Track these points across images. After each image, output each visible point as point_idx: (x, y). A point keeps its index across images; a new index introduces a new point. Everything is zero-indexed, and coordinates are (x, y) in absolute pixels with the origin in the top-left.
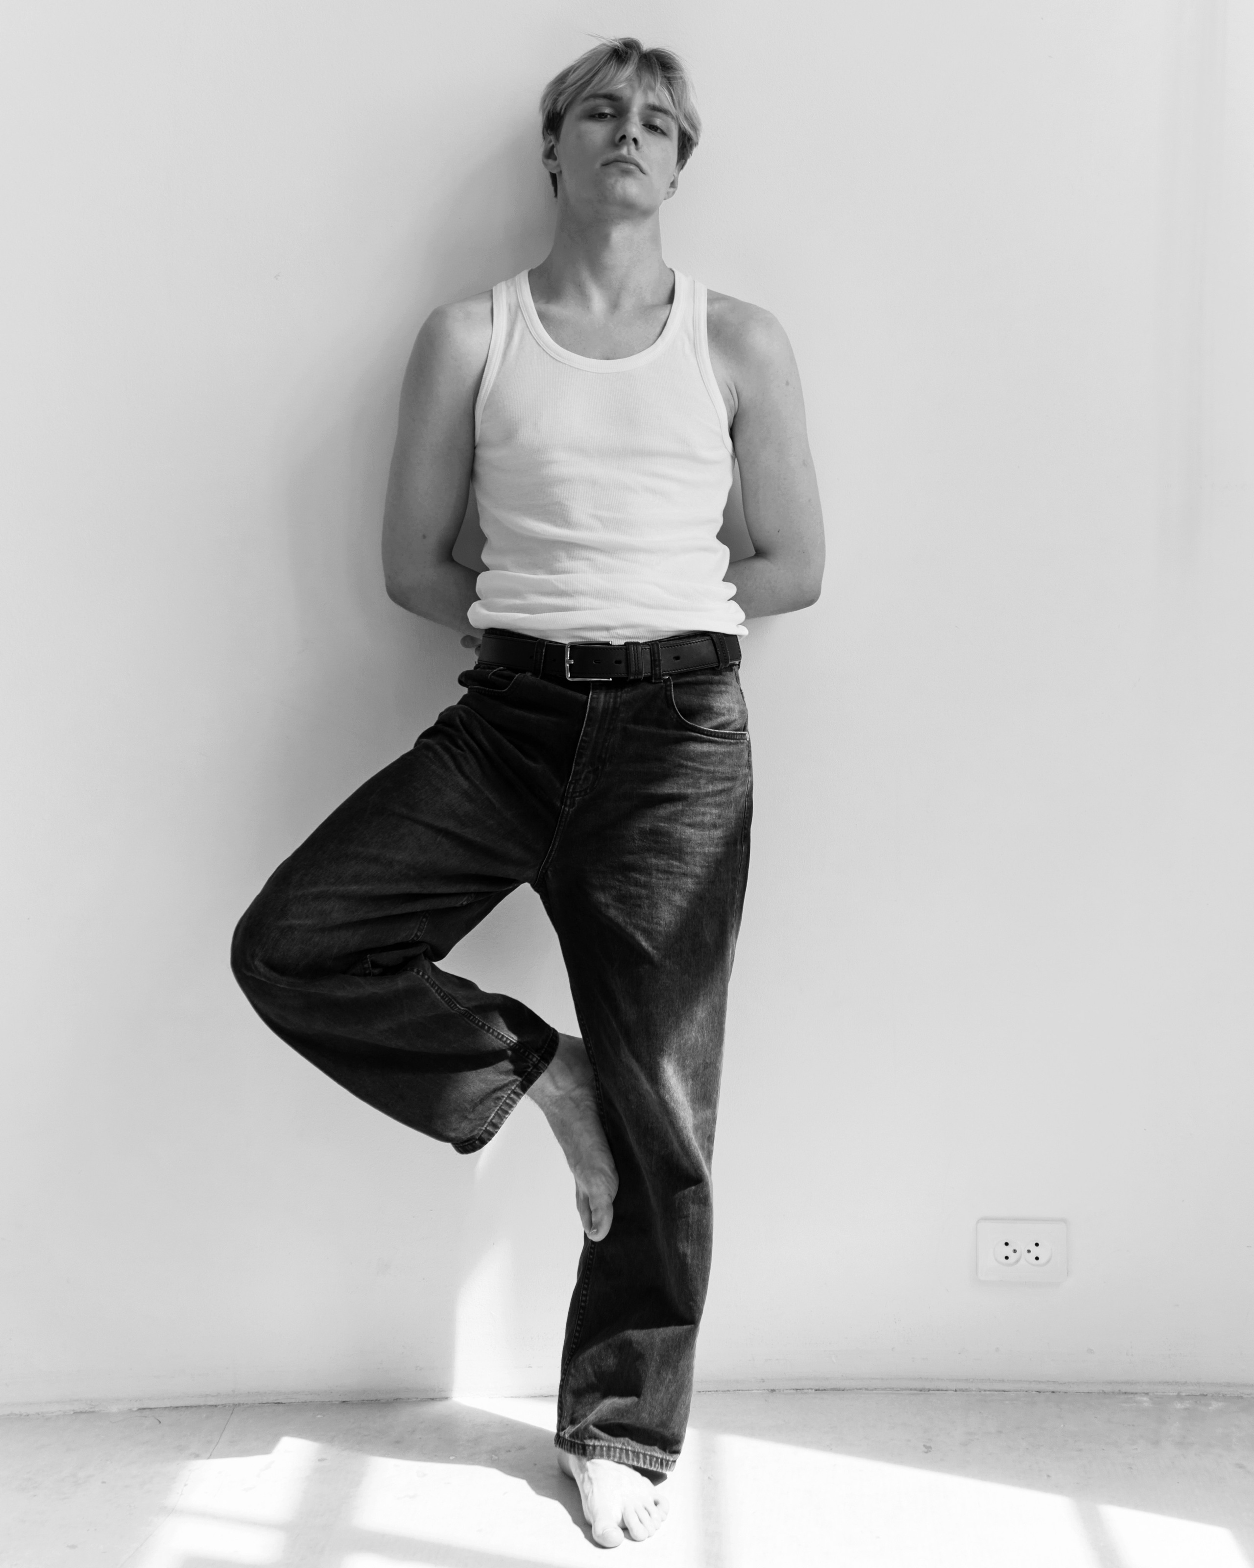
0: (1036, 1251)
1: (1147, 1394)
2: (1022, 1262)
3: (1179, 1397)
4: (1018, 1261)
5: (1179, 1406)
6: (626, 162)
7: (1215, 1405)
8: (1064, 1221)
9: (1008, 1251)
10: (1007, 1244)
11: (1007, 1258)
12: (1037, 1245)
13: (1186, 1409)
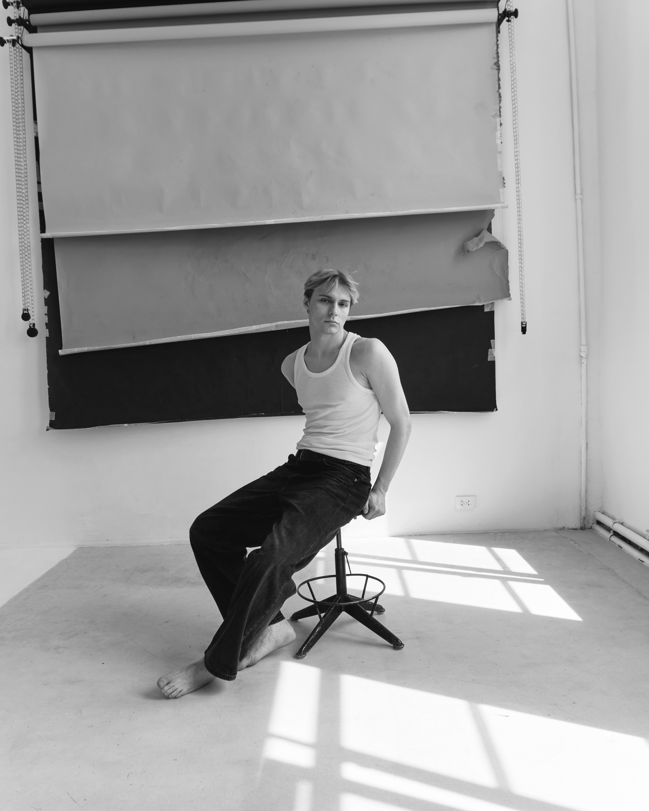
0: (469, 503)
1: (492, 533)
2: (466, 505)
3: (499, 533)
4: (464, 505)
5: (499, 534)
6: (332, 322)
7: (507, 534)
8: (474, 496)
9: (462, 503)
10: (462, 501)
11: (462, 504)
12: (469, 501)
13: (501, 535)
